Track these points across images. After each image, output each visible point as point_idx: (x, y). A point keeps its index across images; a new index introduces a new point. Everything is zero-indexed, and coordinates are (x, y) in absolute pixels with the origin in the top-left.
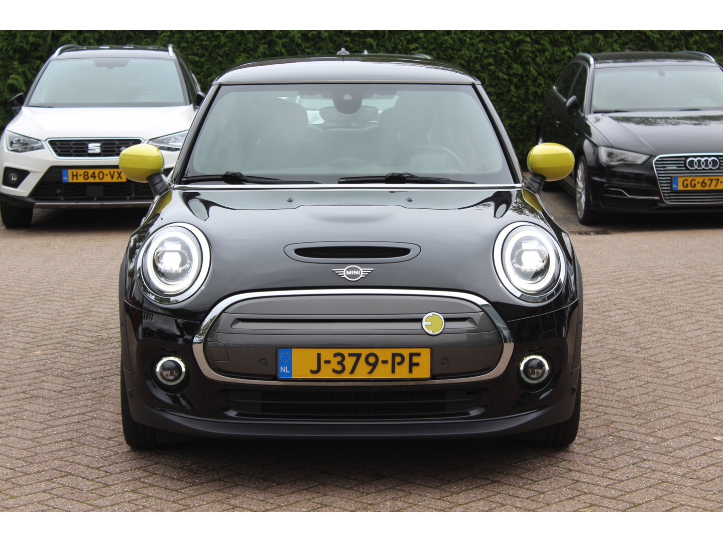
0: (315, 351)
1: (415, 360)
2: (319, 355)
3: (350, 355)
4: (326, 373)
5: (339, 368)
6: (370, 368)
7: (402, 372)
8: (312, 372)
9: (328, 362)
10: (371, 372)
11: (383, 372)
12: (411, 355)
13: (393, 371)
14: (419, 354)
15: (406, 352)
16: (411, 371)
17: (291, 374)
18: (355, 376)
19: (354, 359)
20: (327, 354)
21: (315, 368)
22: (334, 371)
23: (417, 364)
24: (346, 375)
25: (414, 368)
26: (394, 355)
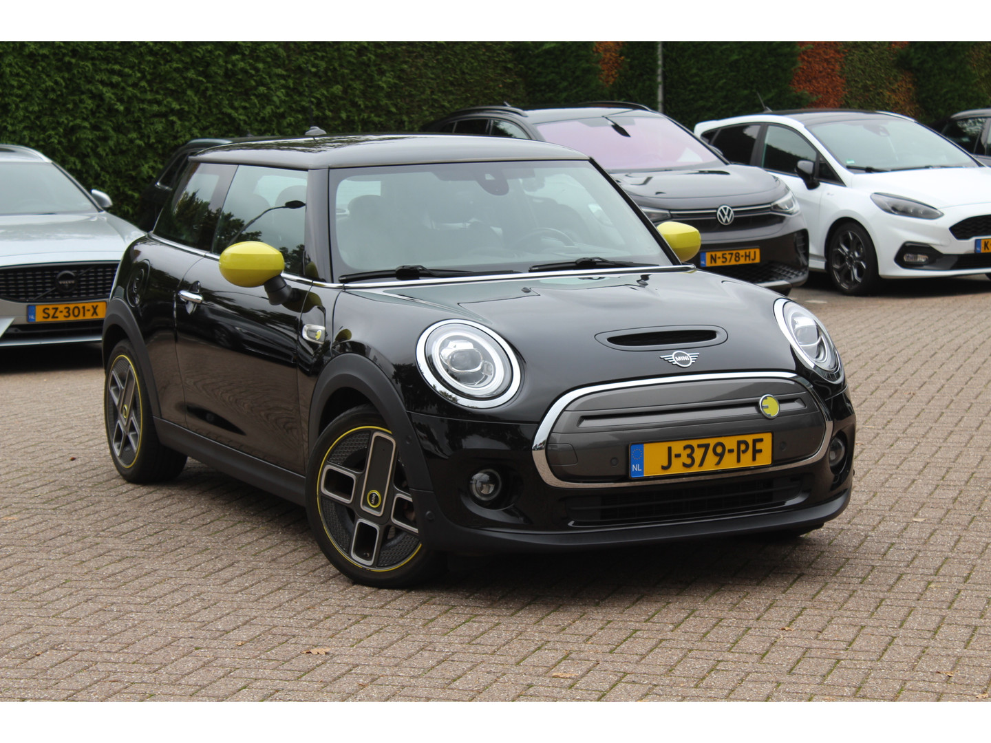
0: (665, 445)
1: (758, 446)
2: (670, 449)
3: (699, 446)
4: (677, 468)
5: (688, 461)
6: (717, 459)
7: (747, 461)
8: (664, 468)
9: (678, 456)
10: (718, 463)
11: (729, 462)
12: (755, 441)
13: (739, 460)
14: (761, 440)
15: (749, 438)
16: (754, 459)
17: (642, 472)
18: (704, 469)
19: (703, 450)
20: (678, 447)
21: (666, 464)
22: (685, 465)
23: (760, 451)
24: (695, 469)
25: (758, 456)
26: (739, 443)
